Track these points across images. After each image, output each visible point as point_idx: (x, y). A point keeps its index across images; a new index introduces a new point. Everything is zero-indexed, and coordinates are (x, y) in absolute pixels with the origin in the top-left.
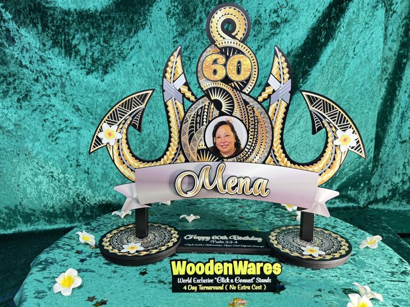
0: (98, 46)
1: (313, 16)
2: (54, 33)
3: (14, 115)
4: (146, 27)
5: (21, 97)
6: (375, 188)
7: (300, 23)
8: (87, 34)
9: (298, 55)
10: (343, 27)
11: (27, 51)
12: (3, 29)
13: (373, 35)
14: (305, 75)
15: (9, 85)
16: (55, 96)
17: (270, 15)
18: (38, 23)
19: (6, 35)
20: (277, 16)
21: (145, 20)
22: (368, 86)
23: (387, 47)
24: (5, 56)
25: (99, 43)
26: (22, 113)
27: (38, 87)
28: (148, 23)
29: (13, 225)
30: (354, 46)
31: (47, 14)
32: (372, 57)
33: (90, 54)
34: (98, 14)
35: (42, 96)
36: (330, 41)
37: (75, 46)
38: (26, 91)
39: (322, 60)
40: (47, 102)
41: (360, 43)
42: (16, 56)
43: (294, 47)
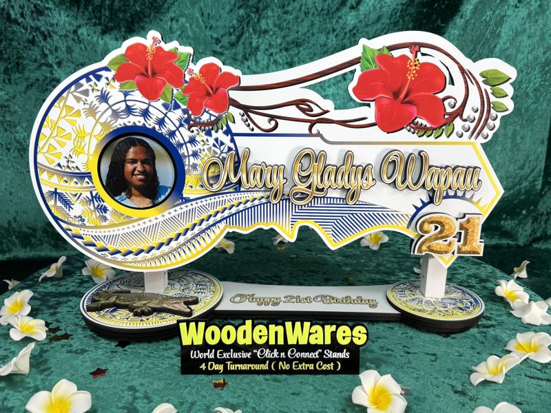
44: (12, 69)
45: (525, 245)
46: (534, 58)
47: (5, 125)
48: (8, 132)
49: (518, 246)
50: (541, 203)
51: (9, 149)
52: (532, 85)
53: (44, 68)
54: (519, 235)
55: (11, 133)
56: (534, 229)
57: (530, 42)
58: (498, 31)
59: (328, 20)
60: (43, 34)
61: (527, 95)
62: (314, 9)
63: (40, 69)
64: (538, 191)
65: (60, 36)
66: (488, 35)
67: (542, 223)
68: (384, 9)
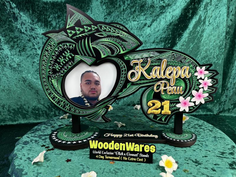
0: (63, 21)
1: (185, 2)
2: (39, 14)
3: (17, 59)
4: (89, 10)
5: (21, 50)
6: (223, 103)
7: (177, 6)
8: (56, 15)
9: (176, 24)
10: (202, 7)
11: (24, 24)
12: (12, 12)
13: (221, 12)
14: (179, 36)
15: (15, 43)
16: (39, 49)
17: (159, 2)
18: (30, 9)
19: (13, 16)
20: (163, 3)
21: (88, 6)
22: (218, 42)
23: (229, 19)
24: (12, 27)
25: (63, 20)
26: (21, 58)
27: (30, 44)
28: (90, 8)
29: (16, 119)
30: (209, 19)
31: (35, 4)
32: (220, 25)
33: (58, 26)
34: (62, 4)
35: (32, 49)
36: (195, 16)
37: (50, 21)
38: (23, 46)
39: (190, 27)
40: (35, 52)
41: (213, 17)
42: (18, 27)
43: (174, 20)
44: (22, 50)
45: (217, 114)
46: (216, 44)
47: (19, 72)
48: (20, 74)
49: (214, 115)
50: (221, 98)
51: (19, 81)
52: (215, 54)
53: (33, 50)
54: (214, 110)
55: (21, 74)
56: (220, 108)
57: (214, 38)
58: (202, 34)
59: (139, 32)
60: (34, 37)
61: (214, 58)
62: (134, 28)
63: (32, 50)
64: (220, 93)
65: (40, 38)
66: (199, 36)
67: (223, 106)
68: (160, 27)
